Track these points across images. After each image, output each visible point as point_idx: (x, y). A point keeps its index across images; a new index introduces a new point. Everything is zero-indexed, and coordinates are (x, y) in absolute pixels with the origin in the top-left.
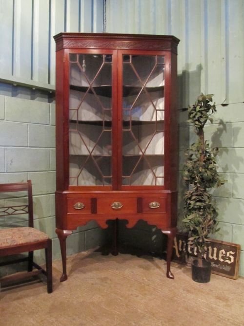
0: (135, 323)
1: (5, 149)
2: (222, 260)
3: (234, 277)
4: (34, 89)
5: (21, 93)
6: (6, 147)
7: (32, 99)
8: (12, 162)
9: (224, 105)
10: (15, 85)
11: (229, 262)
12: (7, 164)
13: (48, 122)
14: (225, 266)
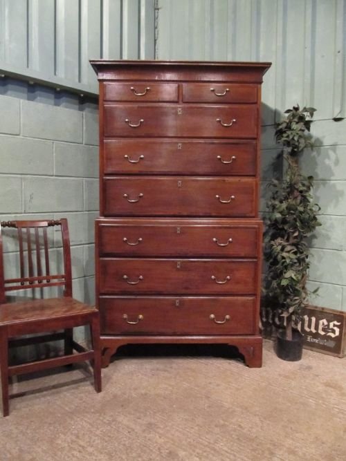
0: (223, 420)
1: (21, 178)
2: (323, 333)
3: (341, 355)
4: (58, 89)
5: (40, 96)
6: (23, 176)
7: (57, 104)
8: (31, 198)
9: (337, 120)
10: (32, 83)
11: (333, 335)
12: (25, 201)
13: (80, 141)
14: (327, 340)
